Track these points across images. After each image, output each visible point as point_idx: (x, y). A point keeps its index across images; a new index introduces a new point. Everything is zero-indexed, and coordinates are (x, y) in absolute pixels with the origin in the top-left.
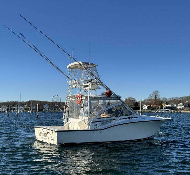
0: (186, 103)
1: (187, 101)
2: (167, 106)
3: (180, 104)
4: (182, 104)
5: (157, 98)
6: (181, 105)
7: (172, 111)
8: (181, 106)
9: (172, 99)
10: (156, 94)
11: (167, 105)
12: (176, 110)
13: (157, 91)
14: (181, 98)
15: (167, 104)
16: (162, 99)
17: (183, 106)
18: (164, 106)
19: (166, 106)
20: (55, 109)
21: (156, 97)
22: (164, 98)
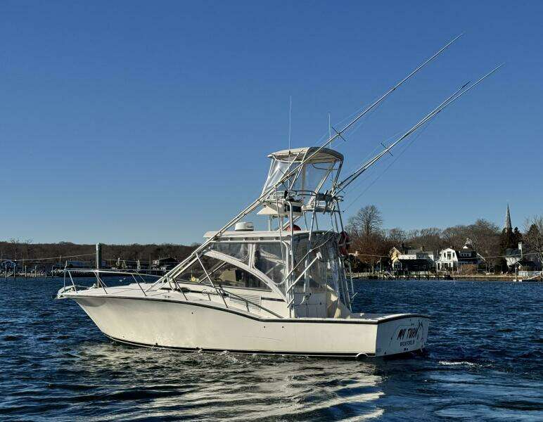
0: (465, 247)
1: (468, 242)
2: (406, 257)
3: (446, 251)
4: (453, 251)
5: (373, 231)
6: (449, 255)
7: (422, 273)
8: (448, 257)
9: (419, 235)
10: (369, 216)
11: (406, 253)
12: (433, 270)
13: (373, 208)
14: (449, 230)
15: (405, 249)
16: (387, 235)
17: (456, 259)
18: (394, 259)
19: (401, 257)
20: (19, 269)
21: (368, 228)
22: (394, 230)
